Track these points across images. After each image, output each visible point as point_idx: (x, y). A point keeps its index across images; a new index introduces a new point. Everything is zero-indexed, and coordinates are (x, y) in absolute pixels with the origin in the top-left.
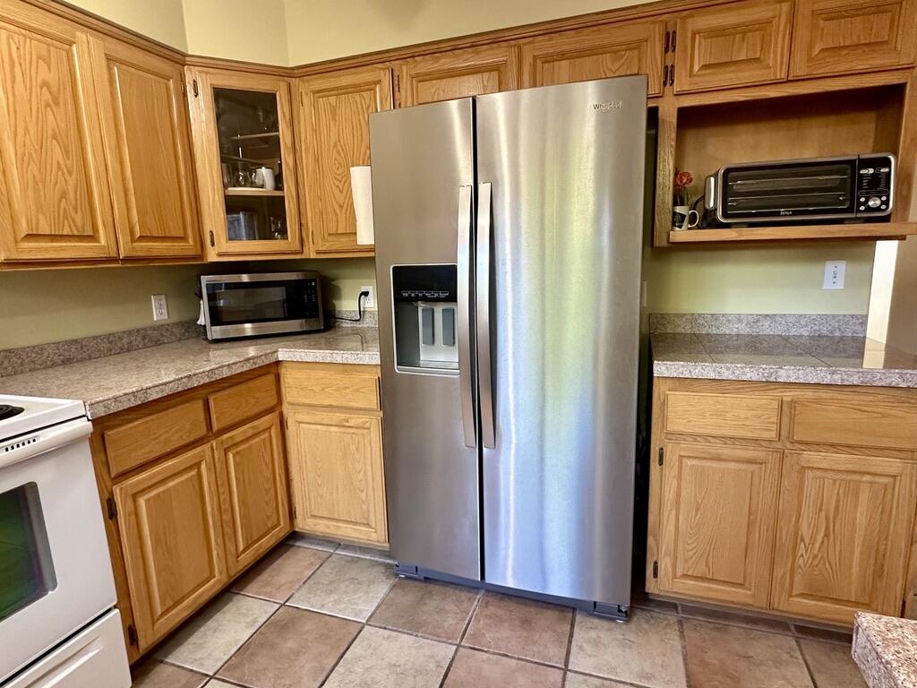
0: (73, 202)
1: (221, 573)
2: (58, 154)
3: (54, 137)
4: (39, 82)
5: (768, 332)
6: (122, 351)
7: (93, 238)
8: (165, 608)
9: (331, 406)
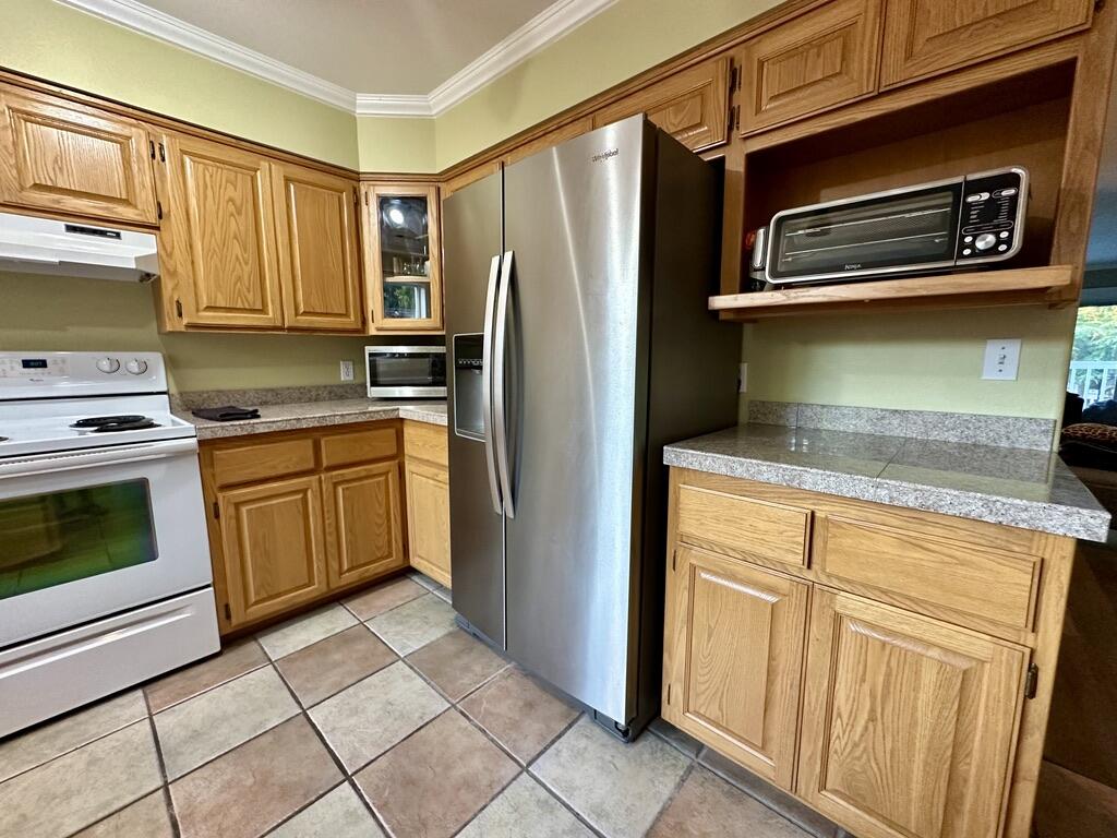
0: (247, 284)
1: (320, 583)
2: (237, 250)
3: (235, 237)
4: (227, 198)
5: (896, 433)
6: (310, 400)
7: (263, 311)
8: (258, 598)
9: (428, 461)
